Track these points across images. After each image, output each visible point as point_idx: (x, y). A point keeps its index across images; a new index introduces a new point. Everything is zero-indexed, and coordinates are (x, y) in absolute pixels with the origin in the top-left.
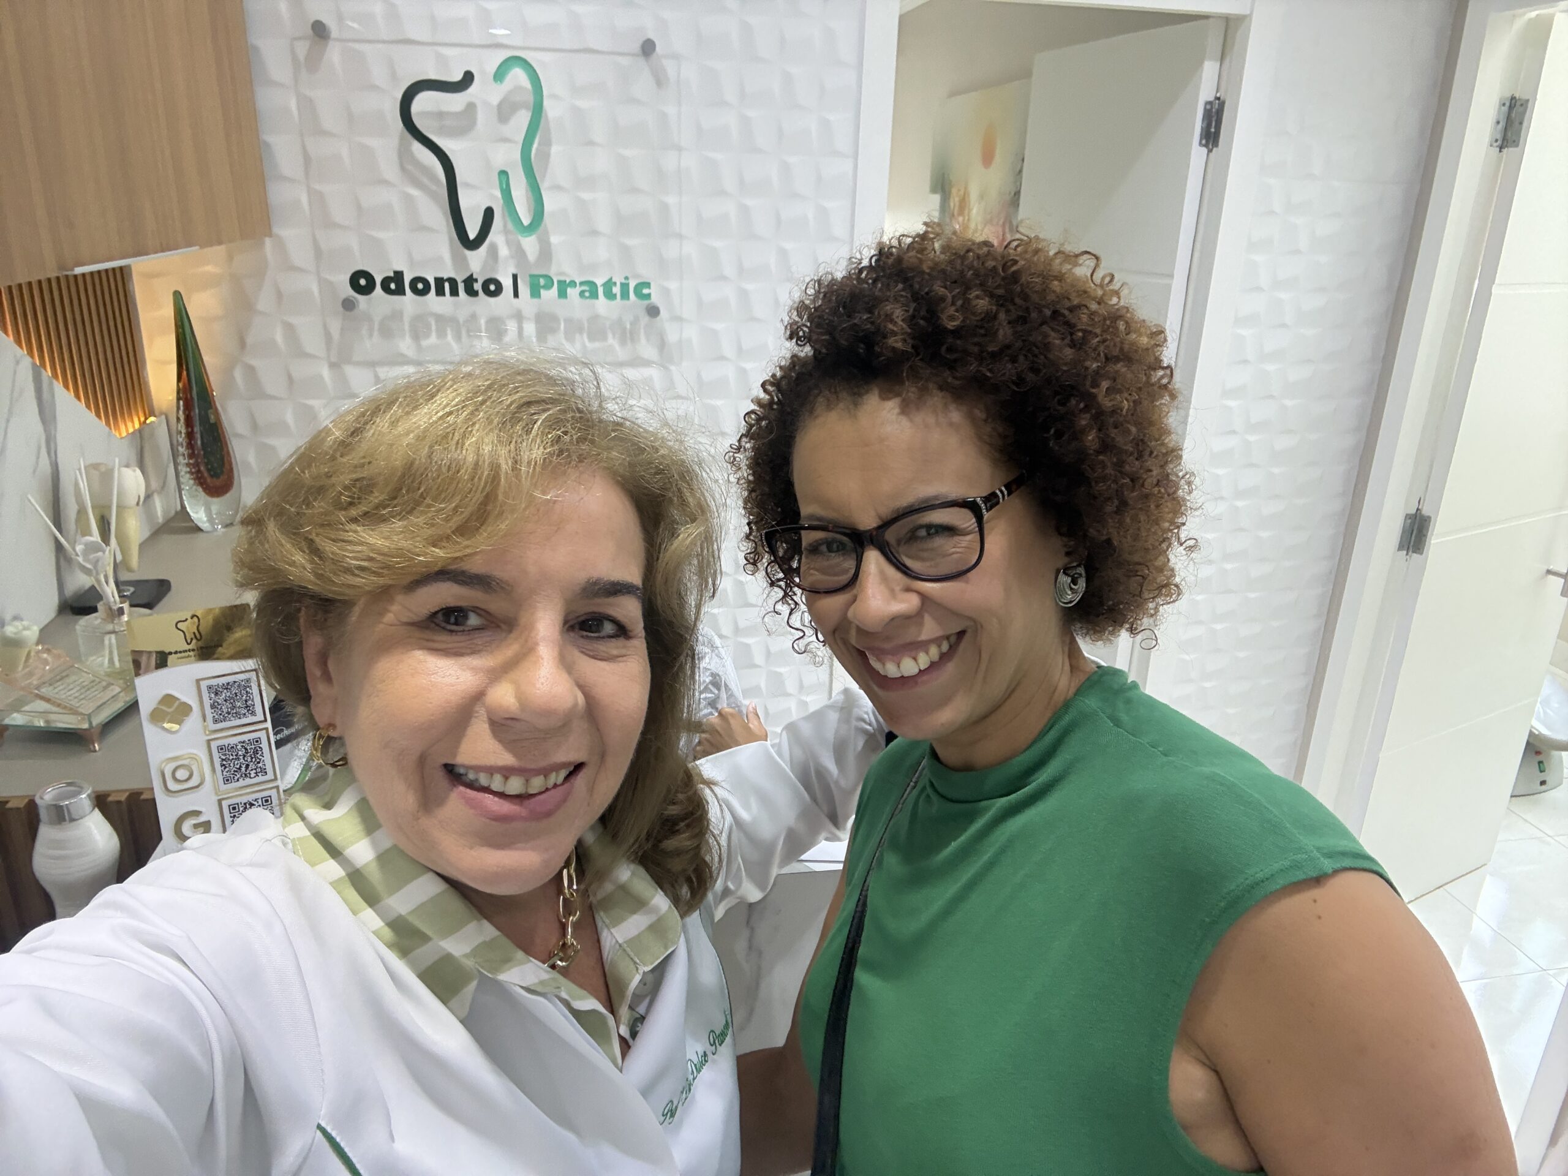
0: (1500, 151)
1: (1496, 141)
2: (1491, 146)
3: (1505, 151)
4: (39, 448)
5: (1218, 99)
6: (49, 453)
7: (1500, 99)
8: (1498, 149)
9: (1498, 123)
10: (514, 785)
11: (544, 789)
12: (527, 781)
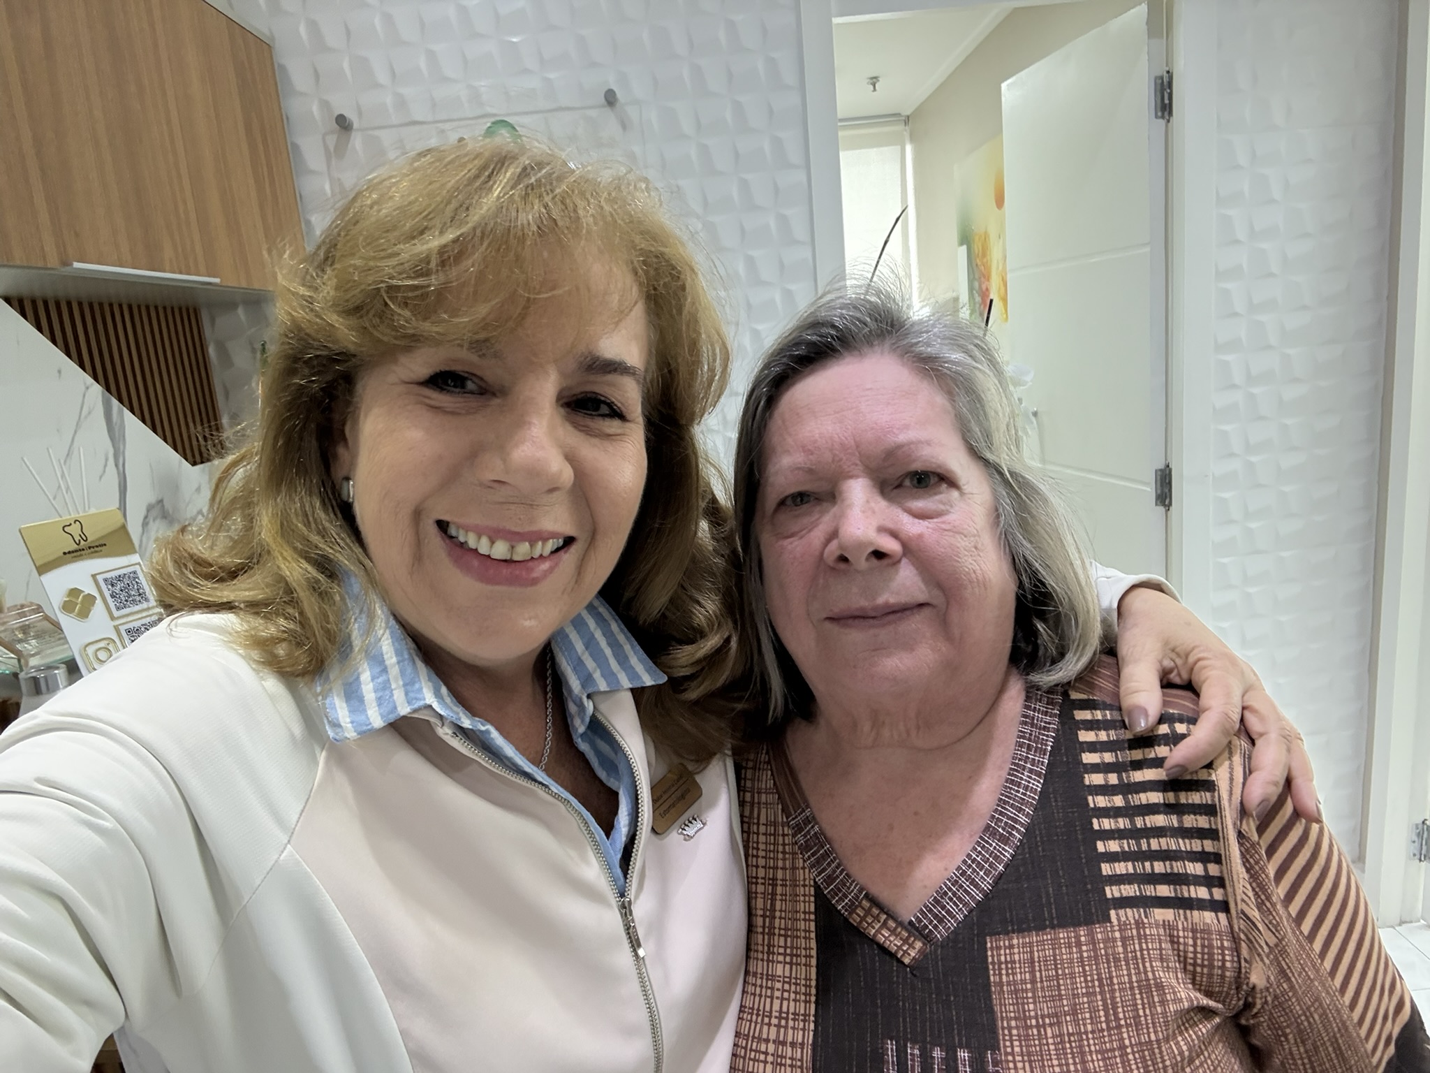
4: (107, 460)
5: (1168, 72)
6: (116, 465)
10: (500, 550)
11: (529, 558)
12: (513, 547)
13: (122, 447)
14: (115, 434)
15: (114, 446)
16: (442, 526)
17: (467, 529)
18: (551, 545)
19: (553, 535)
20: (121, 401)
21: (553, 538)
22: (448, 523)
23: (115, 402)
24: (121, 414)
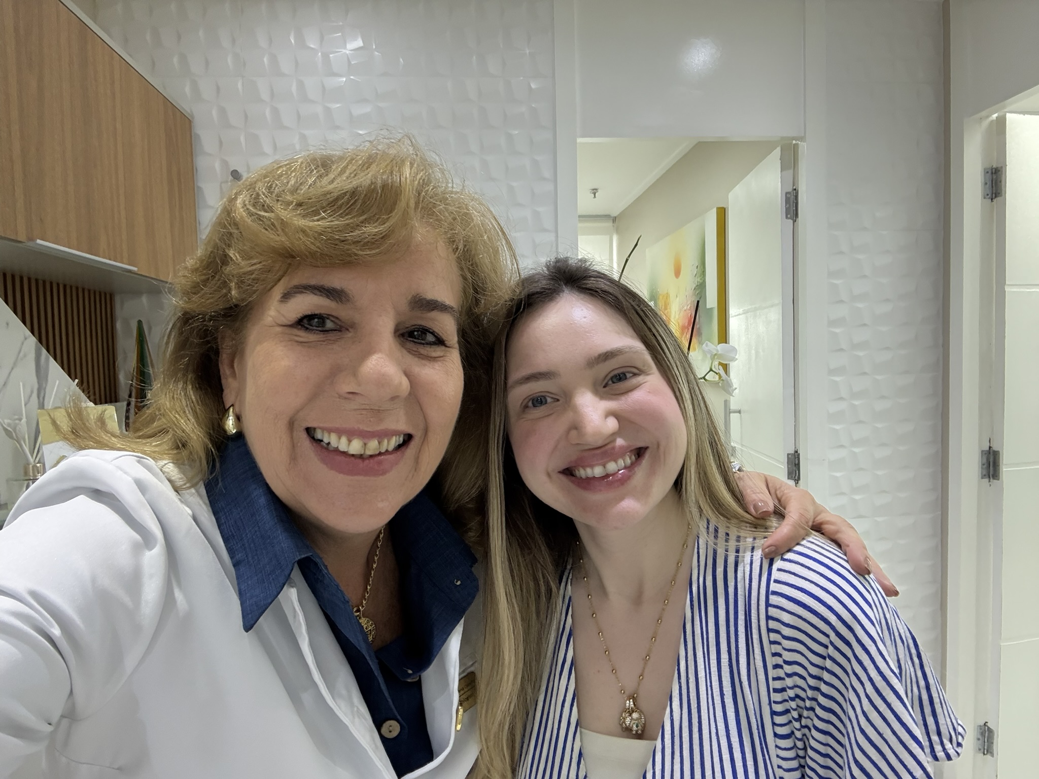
0: (992, 201)
1: (988, 195)
2: (985, 198)
3: (995, 200)
4: (32, 392)
5: (795, 189)
6: (39, 397)
7: (985, 169)
8: (991, 200)
9: (986, 184)
10: (355, 447)
11: (377, 452)
12: (365, 444)
13: (44, 385)
14: (41, 374)
15: (38, 383)
16: (310, 431)
17: (330, 431)
18: (394, 442)
19: (395, 433)
20: (48, 351)
21: (396, 435)
22: (315, 429)
23: (44, 351)
24: (47, 360)
